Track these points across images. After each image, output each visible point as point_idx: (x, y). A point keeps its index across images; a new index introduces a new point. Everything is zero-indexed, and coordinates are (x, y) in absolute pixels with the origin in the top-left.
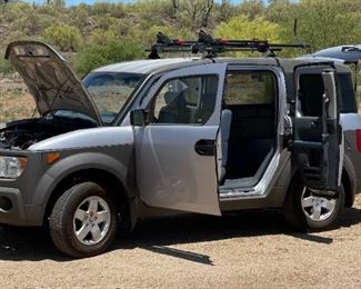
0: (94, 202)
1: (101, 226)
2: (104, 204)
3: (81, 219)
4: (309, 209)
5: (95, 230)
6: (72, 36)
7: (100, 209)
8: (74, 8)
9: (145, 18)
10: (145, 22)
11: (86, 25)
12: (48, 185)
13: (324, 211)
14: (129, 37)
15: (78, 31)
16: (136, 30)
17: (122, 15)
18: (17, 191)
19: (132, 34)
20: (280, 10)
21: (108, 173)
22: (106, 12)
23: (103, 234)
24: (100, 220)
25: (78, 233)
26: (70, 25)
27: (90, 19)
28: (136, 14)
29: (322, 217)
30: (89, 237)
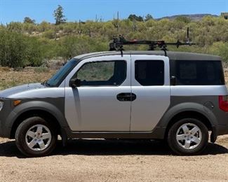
0: (40, 127)
1: (45, 141)
2: (47, 129)
3: (32, 136)
5: (41, 143)
7: (44, 132)
13: (193, 144)
21: (48, 113)
23: (46, 146)
24: (44, 138)
25: (29, 144)
30: (37, 146)
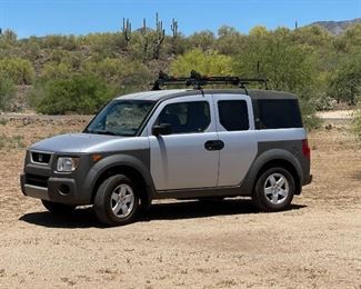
0: (124, 188)
1: (128, 204)
3: (116, 199)
4: (270, 196)
5: (124, 207)
6: (25, 70)
7: (127, 193)
8: (25, 41)
9: (97, 51)
10: (97, 54)
11: (38, 57)
12: (94, 176)
13: (280, 197)
14: (81, 69)
15: (30, 63)
16: (88, 62)
17: (74, 48)
18: (73, 180)
19: (84, 67)
20: (230, 42)
22: (58, 45)
23: (129, 210)
24: (127, 201)
25: (113, 209)
26: (22, 58)
27: (42, 52)
28: (87, 47)
29: (279, 202)
30: (120, 212)
